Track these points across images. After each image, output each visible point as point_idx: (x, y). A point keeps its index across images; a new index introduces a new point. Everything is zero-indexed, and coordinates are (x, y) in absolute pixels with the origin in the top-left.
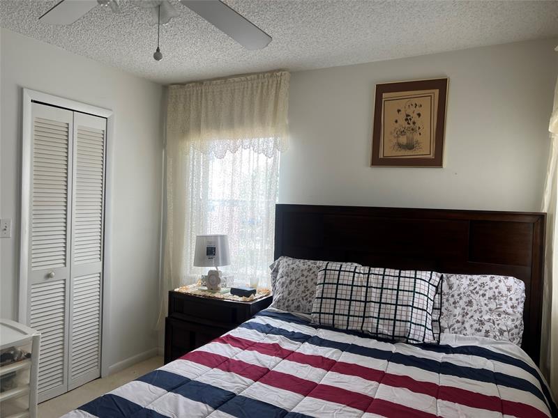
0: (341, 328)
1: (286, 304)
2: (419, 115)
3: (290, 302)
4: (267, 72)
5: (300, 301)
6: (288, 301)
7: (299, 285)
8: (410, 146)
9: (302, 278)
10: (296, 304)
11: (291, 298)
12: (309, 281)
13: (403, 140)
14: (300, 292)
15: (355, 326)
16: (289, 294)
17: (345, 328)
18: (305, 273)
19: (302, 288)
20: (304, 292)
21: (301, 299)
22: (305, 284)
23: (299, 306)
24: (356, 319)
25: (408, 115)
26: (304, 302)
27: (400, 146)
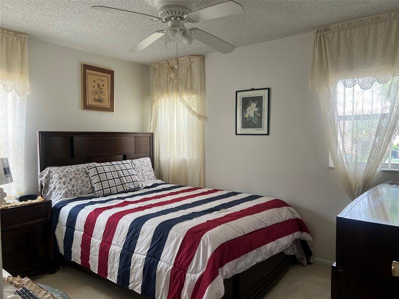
0: (114, 193)
1: (73, 193)
2: (103, 85)
3: (76, 191)
4: (12, 31)
5: (81, 189)
6: (74, 191)
7: (77, 180)
8: (100, 101)
9: (77, 176)
10: (80, 191)
11: (75, 189)
12: (82, 176)
13: (97, 97)
14: (80, 184)
15: (121, 189)
16: (73, 187)
17: (116, 192)
18: (77, 172)
19: (80, 181)
20: (82, 183)
21: (82, 187)
22: (81, 179)
23: (82, 192)
24: (119, 186)
25: (99, 85)
26: (84, 189)
27: (96, 100)
